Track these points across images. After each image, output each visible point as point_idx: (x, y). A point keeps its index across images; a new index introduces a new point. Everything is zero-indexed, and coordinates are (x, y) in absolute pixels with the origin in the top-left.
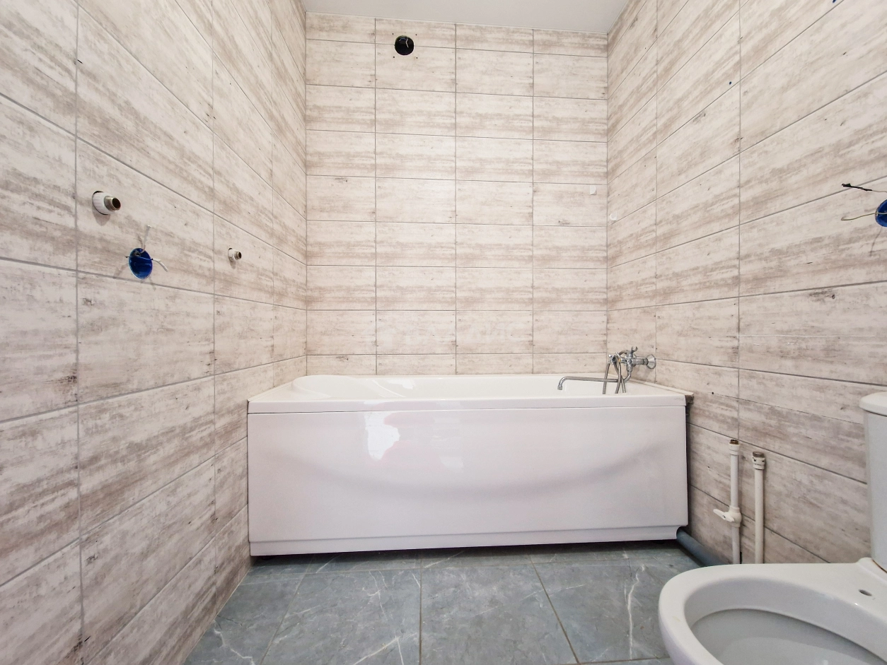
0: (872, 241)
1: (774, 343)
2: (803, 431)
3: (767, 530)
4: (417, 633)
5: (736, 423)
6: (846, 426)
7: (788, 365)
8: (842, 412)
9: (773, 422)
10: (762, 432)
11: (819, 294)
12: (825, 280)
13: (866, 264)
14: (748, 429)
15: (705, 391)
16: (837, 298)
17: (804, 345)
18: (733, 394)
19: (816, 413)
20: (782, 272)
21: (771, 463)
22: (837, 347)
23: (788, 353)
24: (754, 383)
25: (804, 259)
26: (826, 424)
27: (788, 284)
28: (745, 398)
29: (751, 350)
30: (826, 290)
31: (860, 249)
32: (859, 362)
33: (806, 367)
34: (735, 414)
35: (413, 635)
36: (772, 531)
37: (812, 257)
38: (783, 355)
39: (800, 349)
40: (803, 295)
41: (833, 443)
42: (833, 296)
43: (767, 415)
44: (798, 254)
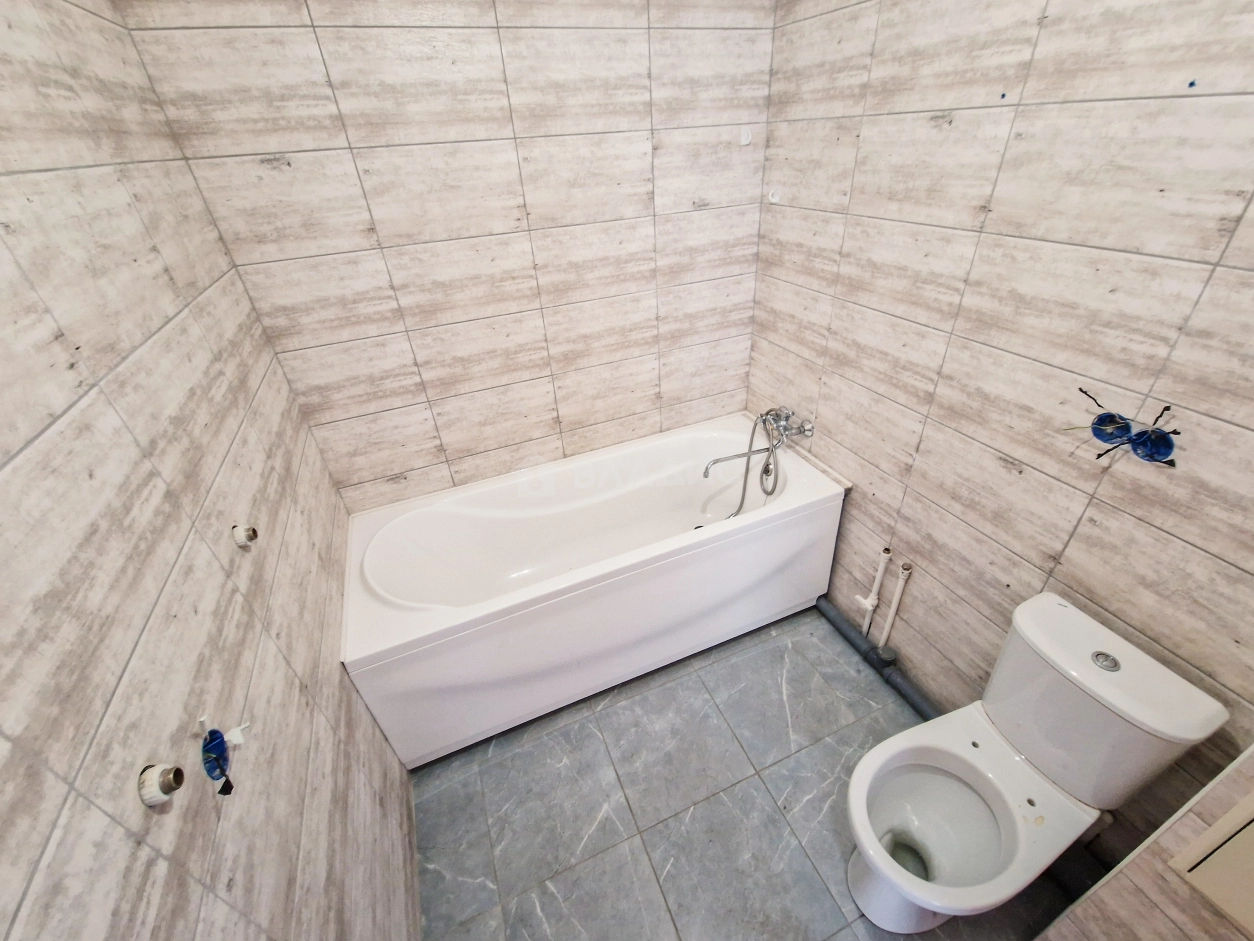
0: (1078, 444)
1: (950, 481)
2: (952, 565)
3: (897, 618)
4: (621, 793)
5: (891, 531)
6: (988, 577)
7: (957, 508)
8: (989, 566)
9: (928, 547)
10: (913, 549)
11: (1010, 462)
12: (1019, 453)
13: (1062, 461)
14: (901, 540)
15: (866, 489)
16: (1023, 475)
17: (977, 499)
18: (896, 504)
19: (968, 557)
20: (981, 419)
21: (916, 575)
22: (1006, 515)
23: (960, 498)
24: (919, 506)
25: (1008, 420)
26: (973, 568)
27: (982, 434)
28: (906, 515)
29: (924, 475)
30: (1016, 462)
31: (1064, 443)
32: (1019, 537)
33: (971, 516)
34: (893, 524)
35: (618, 797)
36: (902, 619)
37: (1016, 422)
38: (955, 497)
39: (972, 500)
40: (993, 454)
41: (973, 583)
42: (1021, 472)
43: (923, 538)
44: (1004, 411)
